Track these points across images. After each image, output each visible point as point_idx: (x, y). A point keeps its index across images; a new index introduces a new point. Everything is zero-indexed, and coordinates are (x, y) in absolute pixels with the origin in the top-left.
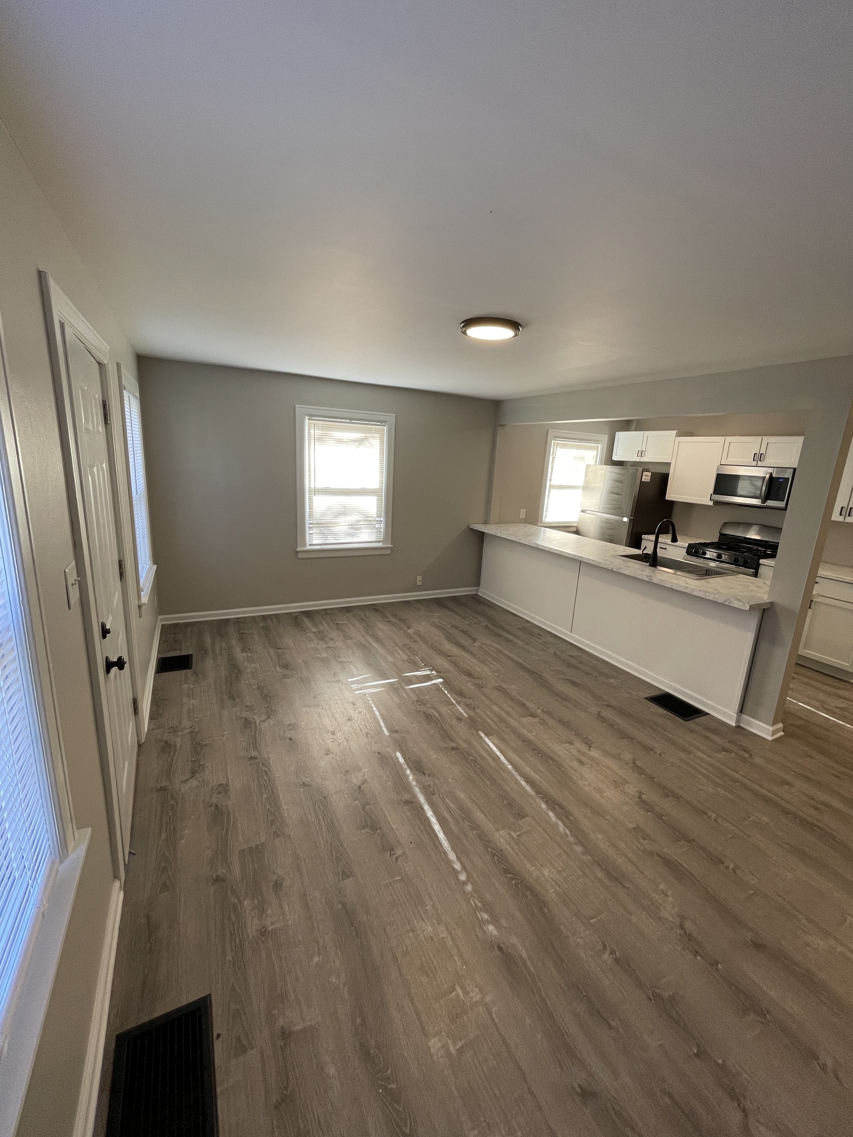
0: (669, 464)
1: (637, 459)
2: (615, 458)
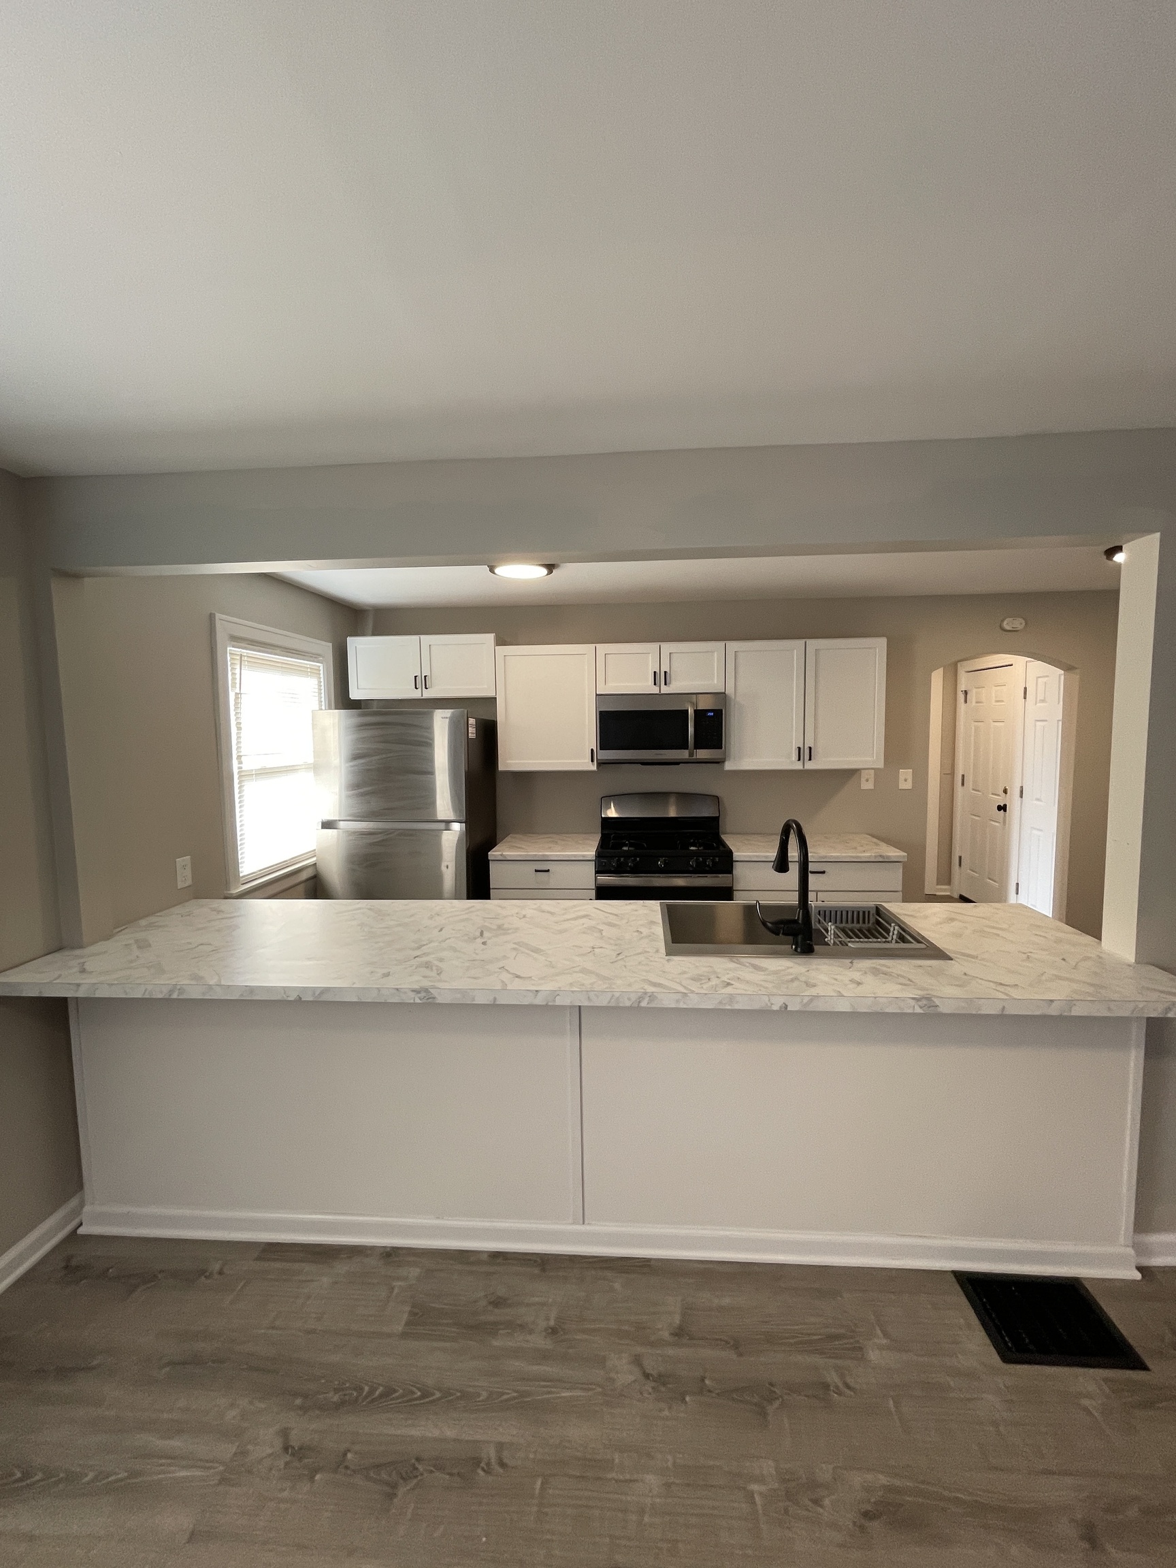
0: (493, 700)
1: (416, 694)
2: (355, 694)
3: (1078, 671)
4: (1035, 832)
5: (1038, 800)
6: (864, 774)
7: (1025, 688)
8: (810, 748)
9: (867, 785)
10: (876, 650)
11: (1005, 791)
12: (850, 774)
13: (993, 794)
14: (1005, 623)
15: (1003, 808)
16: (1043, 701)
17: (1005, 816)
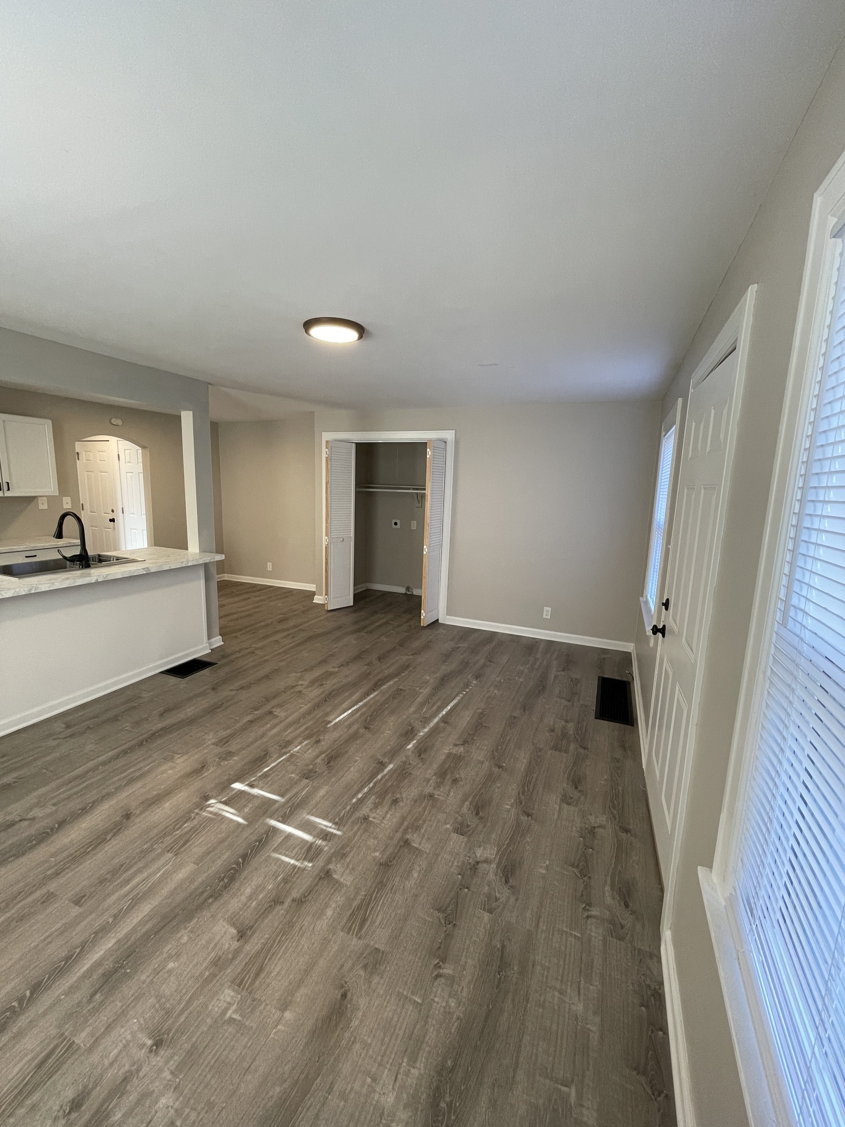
3: (148, 449)
4: (133, 531)
5: (132, 514)
6: (40, 501)
7: (119, 455)
8: (8, 483)
9: (43, 505)
10: (45, 427)
11: (113, 511)
12: (31, 499)
13: (105, 513)
14: (113, 420)
15: (112, 520)
16: (130, 462)
17: (114, 525)
